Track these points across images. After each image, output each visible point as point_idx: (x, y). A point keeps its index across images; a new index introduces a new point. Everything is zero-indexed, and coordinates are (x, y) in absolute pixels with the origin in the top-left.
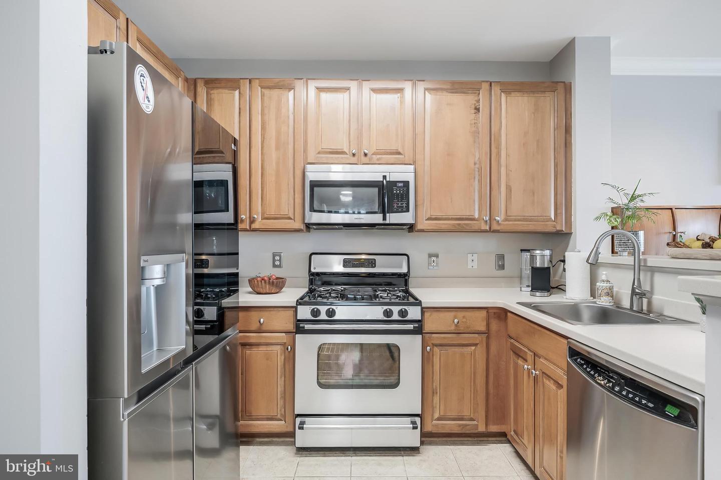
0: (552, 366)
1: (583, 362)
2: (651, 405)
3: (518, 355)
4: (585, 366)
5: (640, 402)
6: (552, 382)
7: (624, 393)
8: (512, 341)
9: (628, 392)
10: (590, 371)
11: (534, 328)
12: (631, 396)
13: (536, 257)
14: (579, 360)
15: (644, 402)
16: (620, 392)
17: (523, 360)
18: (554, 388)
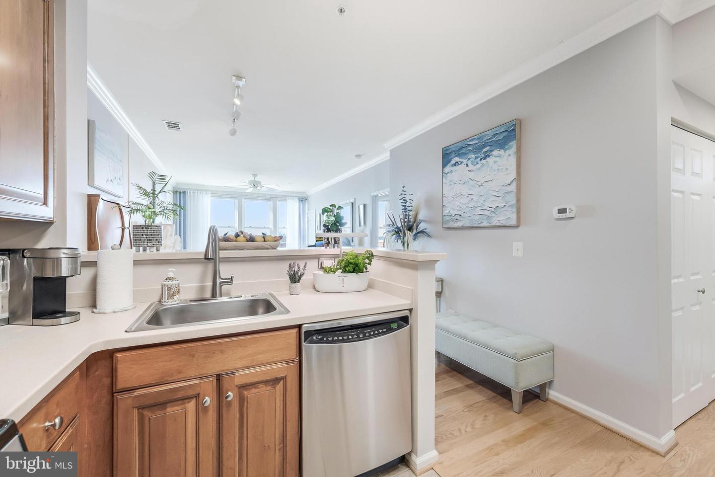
0: (260, 369)
1: (320, 337)
2: (385, 330)
3: (163, 405)
4: (325, 339)
5: (379, 333)
6: (261, 385)
7: (367, 335)
8: (136, 393)
9: (369, 333)
10: (333, 338)
11: (220, 344)
12: (372, 333)
13: (61, 260)
14: (315, 338)
15: (381, 331)
16: (364, 336)
17: (180, 402)
18: (269, 388)
